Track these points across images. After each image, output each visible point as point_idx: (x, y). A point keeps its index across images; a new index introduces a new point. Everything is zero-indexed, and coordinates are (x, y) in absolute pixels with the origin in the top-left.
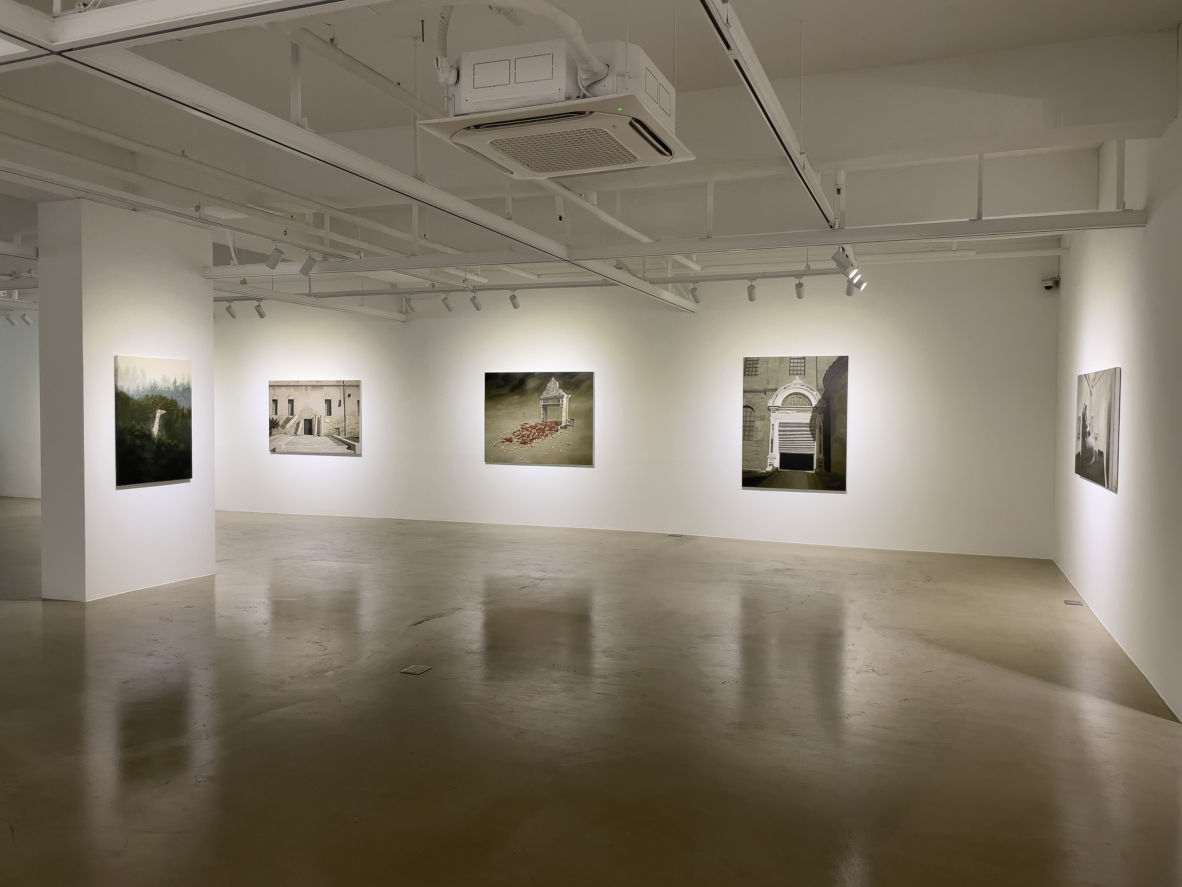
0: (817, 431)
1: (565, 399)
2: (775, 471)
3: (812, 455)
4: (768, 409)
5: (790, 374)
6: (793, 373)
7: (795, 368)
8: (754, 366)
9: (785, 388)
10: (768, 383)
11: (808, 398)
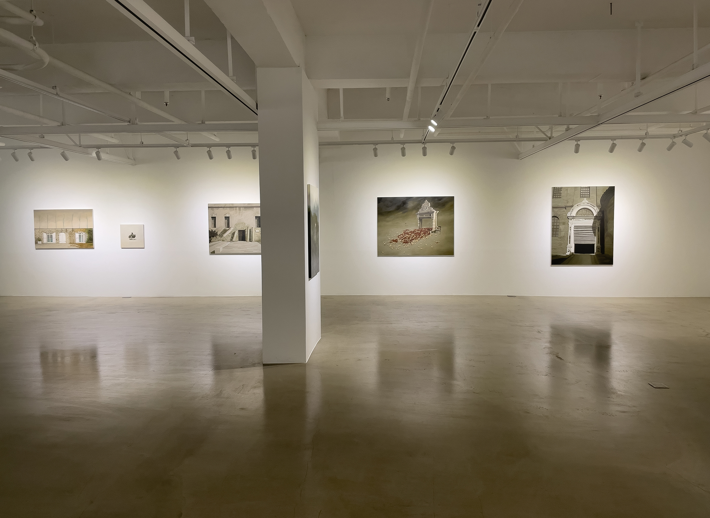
0: (597, 230)
1: (434, 214)
2: (572, 255)
3: (594, 245)
4: (568, 218)
5: (580, 197)
6: (582, 196)
7: (584, 194)
8: (559, 192)
9: (577, 205)
10: (567, 202)
11: (591, 211)
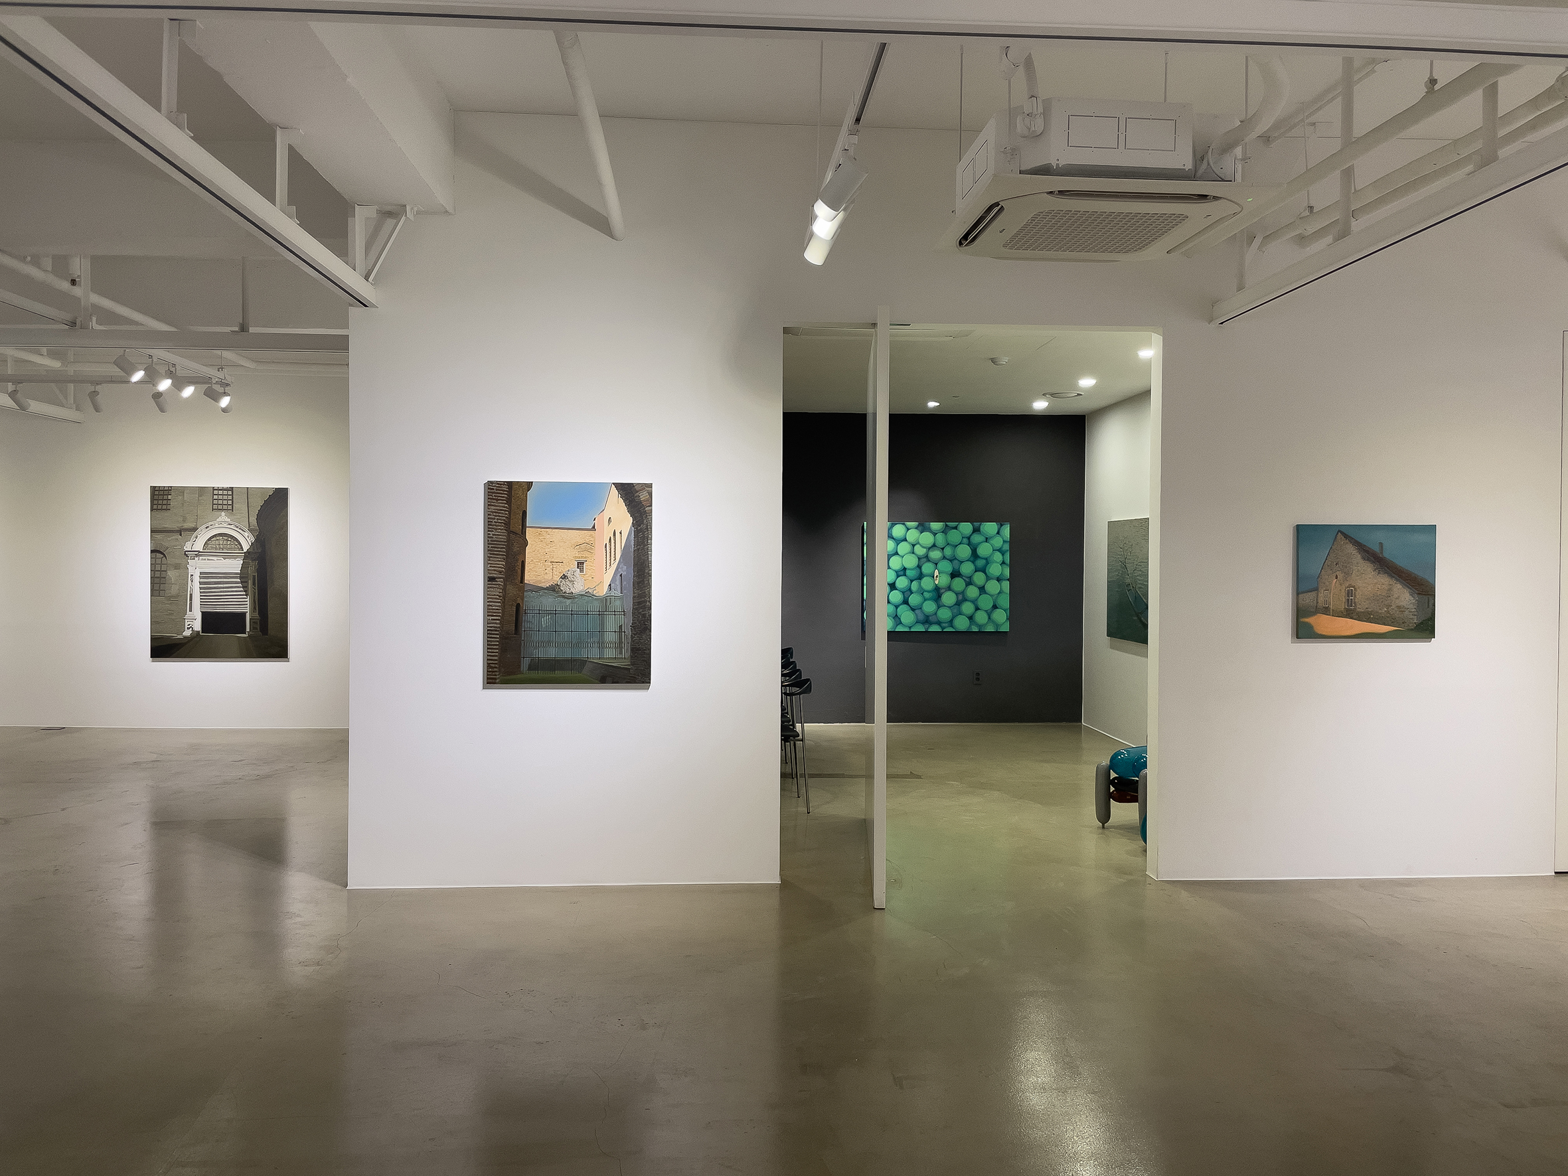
0: (250, 582)
2: (196, 635)
3: (244, 614)
4: (185, 554)
5: (213, 509)
6: (217, 508)
7: (220, 502)
8: (165, 497)
9: (207, 528)
10: (184, 521)
11: (237, 541)
